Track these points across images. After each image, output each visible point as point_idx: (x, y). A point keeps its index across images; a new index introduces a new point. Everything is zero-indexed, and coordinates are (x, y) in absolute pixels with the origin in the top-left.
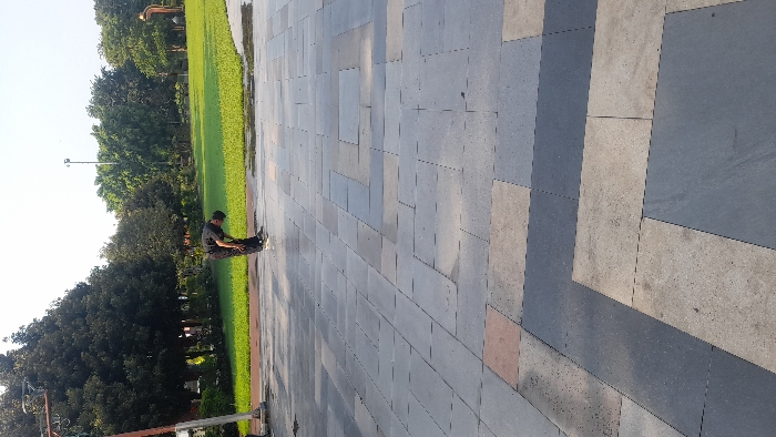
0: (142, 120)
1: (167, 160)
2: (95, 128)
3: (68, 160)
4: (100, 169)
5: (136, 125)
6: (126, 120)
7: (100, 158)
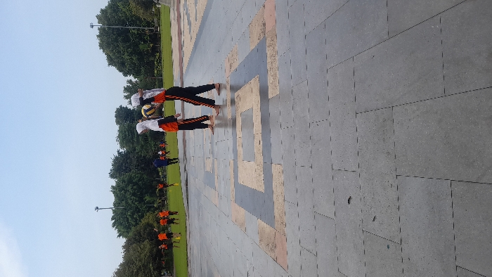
0: (139, 180)
1: (153, 203)
2: (112, 186)
3: (97, 208)
4: (114, 212)
5: (136, 184)
6: (130, 181)
7: (114, 204)
